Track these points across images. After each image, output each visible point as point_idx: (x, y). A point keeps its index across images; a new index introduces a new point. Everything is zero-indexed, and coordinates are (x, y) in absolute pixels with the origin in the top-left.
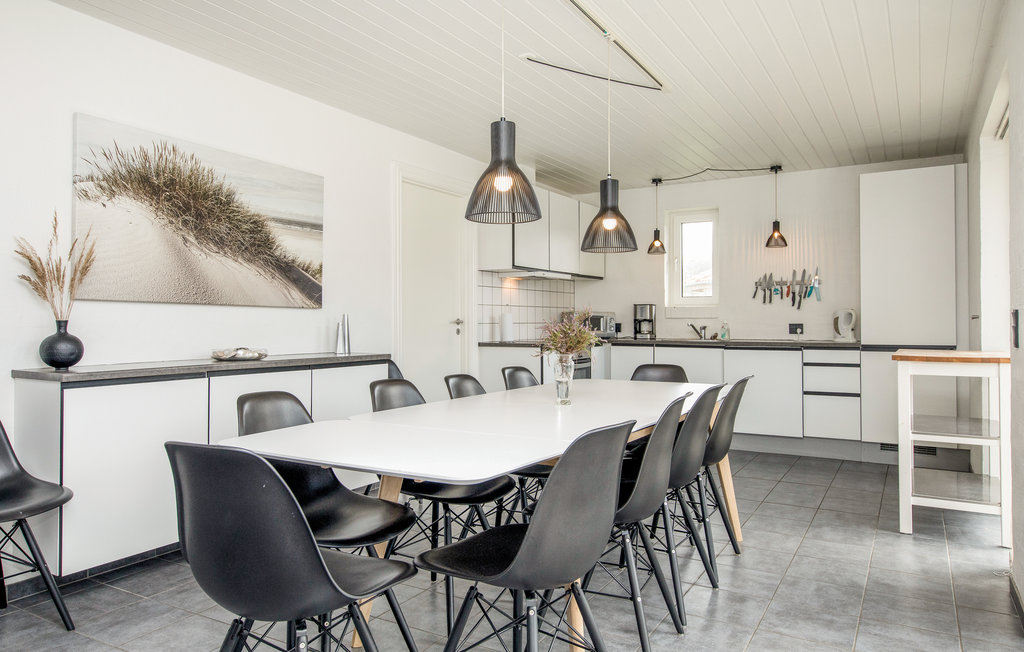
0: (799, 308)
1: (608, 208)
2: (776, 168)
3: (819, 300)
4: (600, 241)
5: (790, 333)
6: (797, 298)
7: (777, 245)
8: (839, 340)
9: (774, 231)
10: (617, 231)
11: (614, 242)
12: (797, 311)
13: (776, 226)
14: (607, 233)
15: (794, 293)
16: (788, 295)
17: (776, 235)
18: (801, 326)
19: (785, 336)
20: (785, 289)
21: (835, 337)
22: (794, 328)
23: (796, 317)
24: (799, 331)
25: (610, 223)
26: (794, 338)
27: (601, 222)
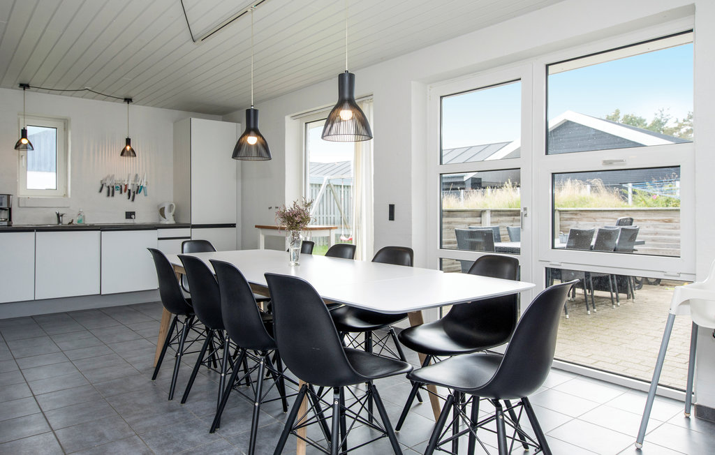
0: (133, 200)
1: (251, 129)
2: (128, 100)
3: (146, 195)
4: (243, 152)
5: (126, 218)
6: (132, 194)
7: (129, 154)
8: (165, 222)
9: (127, 145)
10: (256, 145)
11: (254, 153)
12: (132, 203)
13: (128, 141)
14: (249, 146)
15: (129, 190)
16: (125, 191)
17: (128, 148)
18: (134, 213)
19: (123, 220)
20: (123, 187)
21: (160, 220)
22: (129, 215)
23: (130, 206)
24: (133, 216)
25: (252, 140)
26: (129, 221)
27: (246, 139)
